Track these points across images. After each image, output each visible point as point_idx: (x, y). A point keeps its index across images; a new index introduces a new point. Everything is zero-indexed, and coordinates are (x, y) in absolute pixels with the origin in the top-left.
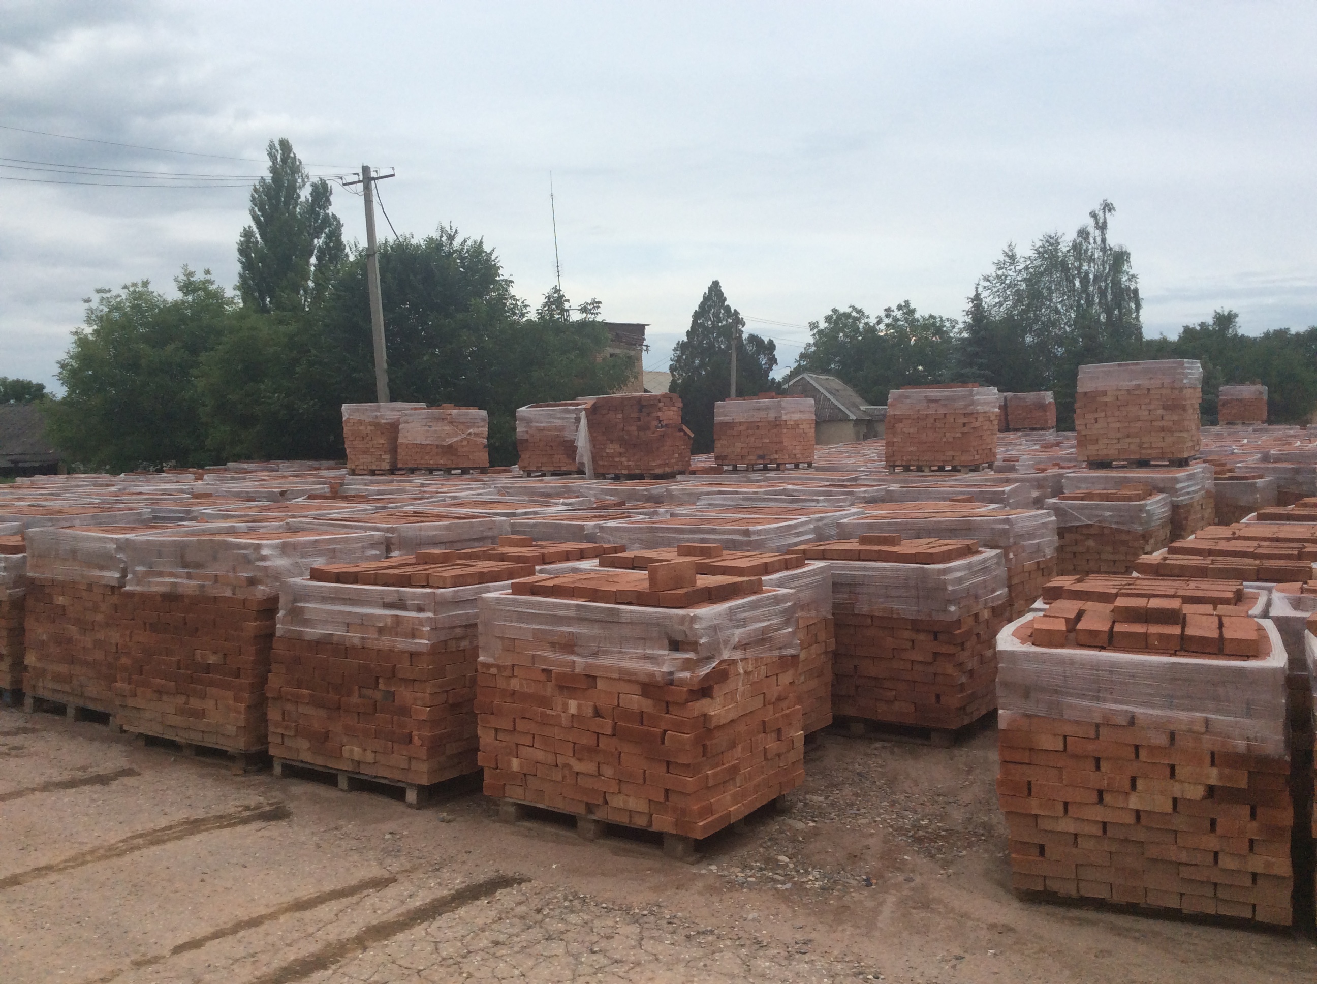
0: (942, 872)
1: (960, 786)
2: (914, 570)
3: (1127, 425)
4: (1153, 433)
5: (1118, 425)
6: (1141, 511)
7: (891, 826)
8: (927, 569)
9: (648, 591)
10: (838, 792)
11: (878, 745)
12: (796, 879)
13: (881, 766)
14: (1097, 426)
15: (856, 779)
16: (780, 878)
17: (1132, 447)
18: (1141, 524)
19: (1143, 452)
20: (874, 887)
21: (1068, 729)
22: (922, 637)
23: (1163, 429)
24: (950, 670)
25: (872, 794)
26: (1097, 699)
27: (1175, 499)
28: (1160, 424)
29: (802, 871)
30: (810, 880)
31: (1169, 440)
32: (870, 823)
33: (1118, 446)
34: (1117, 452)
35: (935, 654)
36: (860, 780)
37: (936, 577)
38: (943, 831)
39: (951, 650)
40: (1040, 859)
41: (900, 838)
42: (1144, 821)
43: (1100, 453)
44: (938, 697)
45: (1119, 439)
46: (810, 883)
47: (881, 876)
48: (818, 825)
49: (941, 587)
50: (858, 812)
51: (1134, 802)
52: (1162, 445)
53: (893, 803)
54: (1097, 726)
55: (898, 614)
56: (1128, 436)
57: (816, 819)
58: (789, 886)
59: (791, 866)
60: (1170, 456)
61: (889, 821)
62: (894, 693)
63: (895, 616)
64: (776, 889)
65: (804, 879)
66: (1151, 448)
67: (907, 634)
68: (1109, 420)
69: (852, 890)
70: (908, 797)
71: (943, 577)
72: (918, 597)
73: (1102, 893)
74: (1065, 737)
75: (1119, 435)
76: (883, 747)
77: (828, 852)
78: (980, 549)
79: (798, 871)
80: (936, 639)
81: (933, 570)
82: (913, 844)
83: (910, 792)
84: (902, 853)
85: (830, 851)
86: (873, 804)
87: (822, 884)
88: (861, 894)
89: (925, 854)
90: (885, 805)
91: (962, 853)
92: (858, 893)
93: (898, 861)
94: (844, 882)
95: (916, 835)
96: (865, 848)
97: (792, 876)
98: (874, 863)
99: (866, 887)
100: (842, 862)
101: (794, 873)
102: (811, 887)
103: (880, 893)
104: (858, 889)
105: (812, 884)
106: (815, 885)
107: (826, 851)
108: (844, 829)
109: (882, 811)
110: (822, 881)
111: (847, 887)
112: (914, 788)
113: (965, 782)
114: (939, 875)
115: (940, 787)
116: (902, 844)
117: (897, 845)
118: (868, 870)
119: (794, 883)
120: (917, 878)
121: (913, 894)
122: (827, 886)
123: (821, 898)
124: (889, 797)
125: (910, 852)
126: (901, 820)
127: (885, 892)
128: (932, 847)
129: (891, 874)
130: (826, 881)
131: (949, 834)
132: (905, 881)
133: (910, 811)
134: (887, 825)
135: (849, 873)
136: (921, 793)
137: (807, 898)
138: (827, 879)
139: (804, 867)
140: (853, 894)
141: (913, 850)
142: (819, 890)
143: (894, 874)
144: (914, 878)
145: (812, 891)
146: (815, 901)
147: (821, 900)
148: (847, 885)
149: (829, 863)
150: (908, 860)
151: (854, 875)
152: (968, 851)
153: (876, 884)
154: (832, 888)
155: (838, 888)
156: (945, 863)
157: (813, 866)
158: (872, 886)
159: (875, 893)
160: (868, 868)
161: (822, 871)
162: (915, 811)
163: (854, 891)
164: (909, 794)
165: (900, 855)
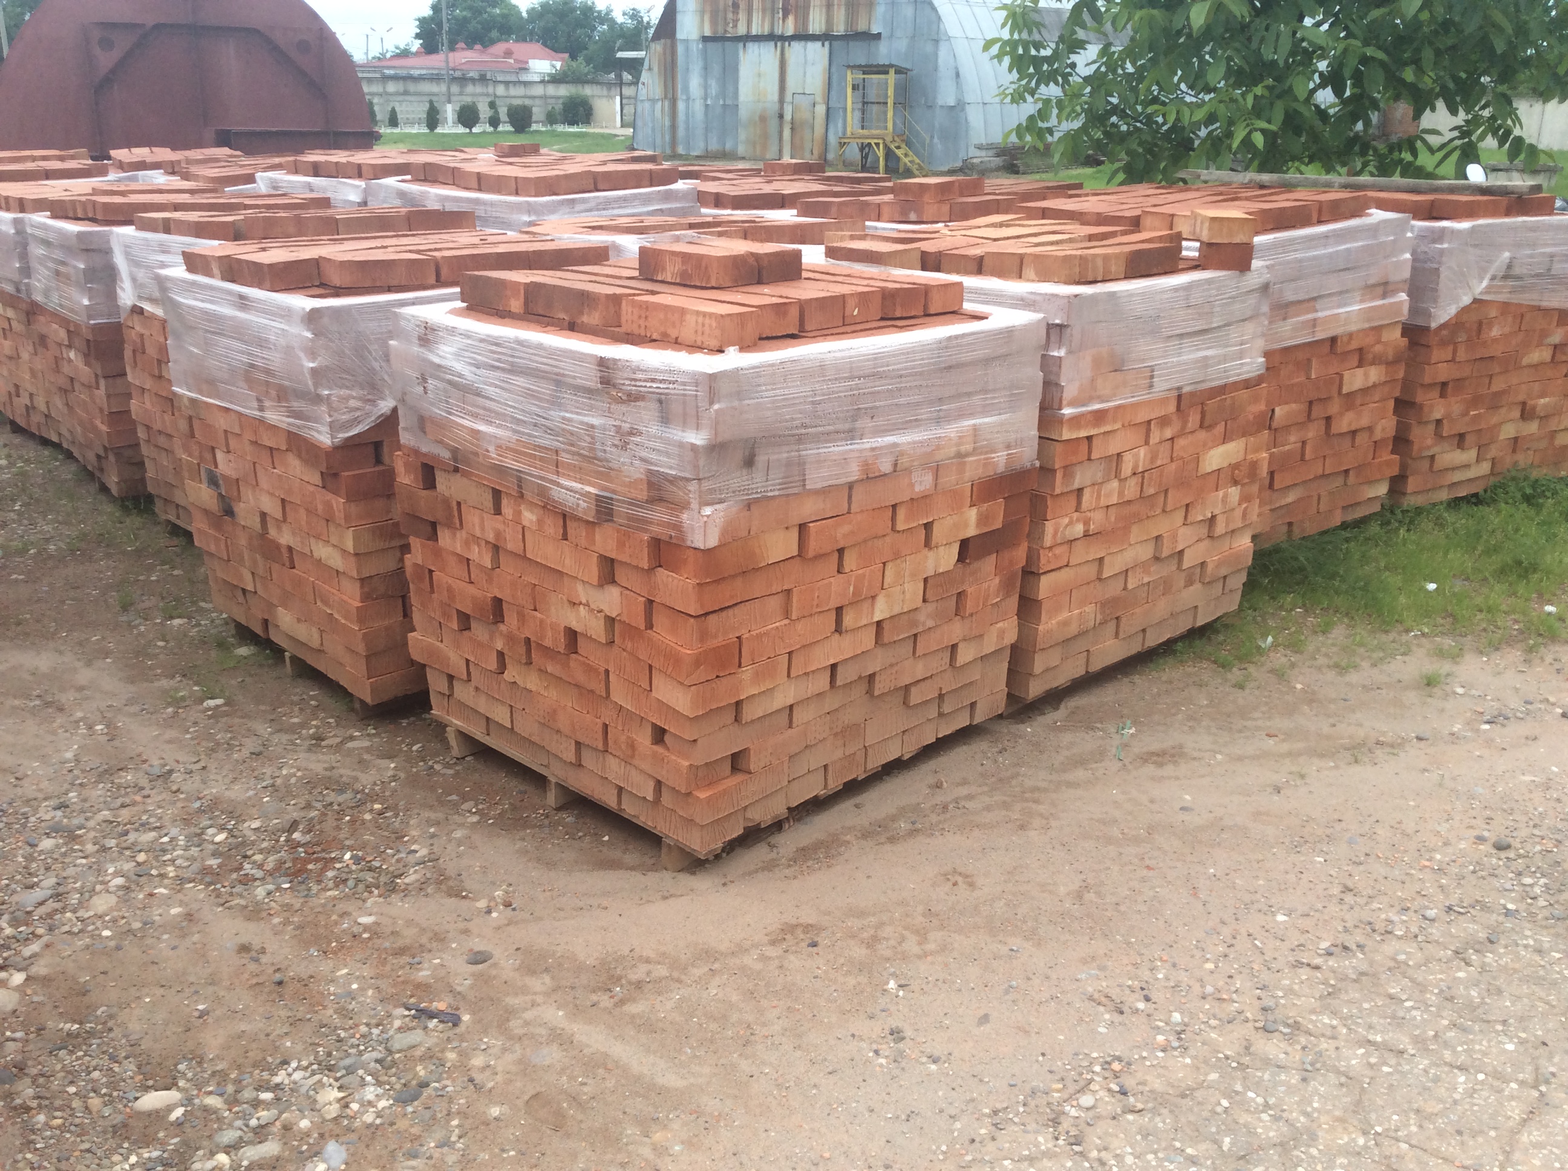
1: (102, 739)
7: (182, 879)
12: (304, 1124)
16: (270, 1148)
20: (466, 1018)
21: (808, 509)
26: (851, 434)
30: (343, 1103)
32: (125, 900)
38: (290, 832)
41: (259, 892)
42: (887, 637)
46: (354, 1106)
48: (37, 971)
50: (42, 892)
51: (881, 611)
53: (66, 833)
54: (851, 486)
58: (334, 1152)
61: (153, 872)
65: (329, 1112)
69: (451, 1055)
70: (64, 806)
73: (814, 788)
74: (802, 528)
82: (303, 887)
83: (40, 796)
84: (334, 917)
85: (201, 1007)
86: (30, 858)
87: (380, 1091)
88: (489, 1051)
89: (371, 892)
90: (57, 846)
91: (416, 852)
92: (478, 1052)
93: (366, 935)
94: (399, 1051)
95: (267, 867)
96: (253, 953)
97: (278, 1123)
98: (345, 971)
99: (458, 1030)
100: (284, 1013)
101: (264, 1115)
102: (379, 1115)
103: (508, 1020)
104: (455, 1044)
105: (362, 1105)
106: (370, 1103)
107: (196, 1014)
108: (112, 944)
109: (84, 861)
110: (363, 1084)
111: (431, 1057)
112: (25, 783)
113: (90, 728)
114: (494, 915)
115: (69, 755)
116: (288, 899)
117: (287, 908)
118: (370, 992)
119: (322, 1136)
120: (478, 944)
121: (553, 978)
122: (398, 1086)
123: (455, 1122)
124: (24, 826)
125: (341, 907)
126: (169, 857)
127: (510, 1013)
128: (351, 872)
129: (421, 970)
130: (369, 1078)
131: (310, 831)
132: (480, 966)
133: (137, 830)
134: (166, 881)
135: (357, 1025)
136: (66, 786)
137: (432, 1145)
138: (361, 1072)
139: (244, 1083)
140: (478, 1061)
141: (335, 898)
142: (410, 1109)
143: (426, 965)
144: (476, 949)
145: (402, 1124)
146: (460, 1137)
147: (467, 1126)
148: (418, 1053)
149: (268, 1035)
150: (376, 923)
151: (374, 1021)
152: (414, 841)
153: (457, 1009)
154: (414, 1082)
155: (422, 1073)
156: (443, 887)
157: (255, 1066)
158: (459, 1019)
159: (499, 1026)
160: (361, 989)
161: (304, 1063)
162: (145, 826)
163: (463, 1054)
164: (46, 799)
165: (336, 923)
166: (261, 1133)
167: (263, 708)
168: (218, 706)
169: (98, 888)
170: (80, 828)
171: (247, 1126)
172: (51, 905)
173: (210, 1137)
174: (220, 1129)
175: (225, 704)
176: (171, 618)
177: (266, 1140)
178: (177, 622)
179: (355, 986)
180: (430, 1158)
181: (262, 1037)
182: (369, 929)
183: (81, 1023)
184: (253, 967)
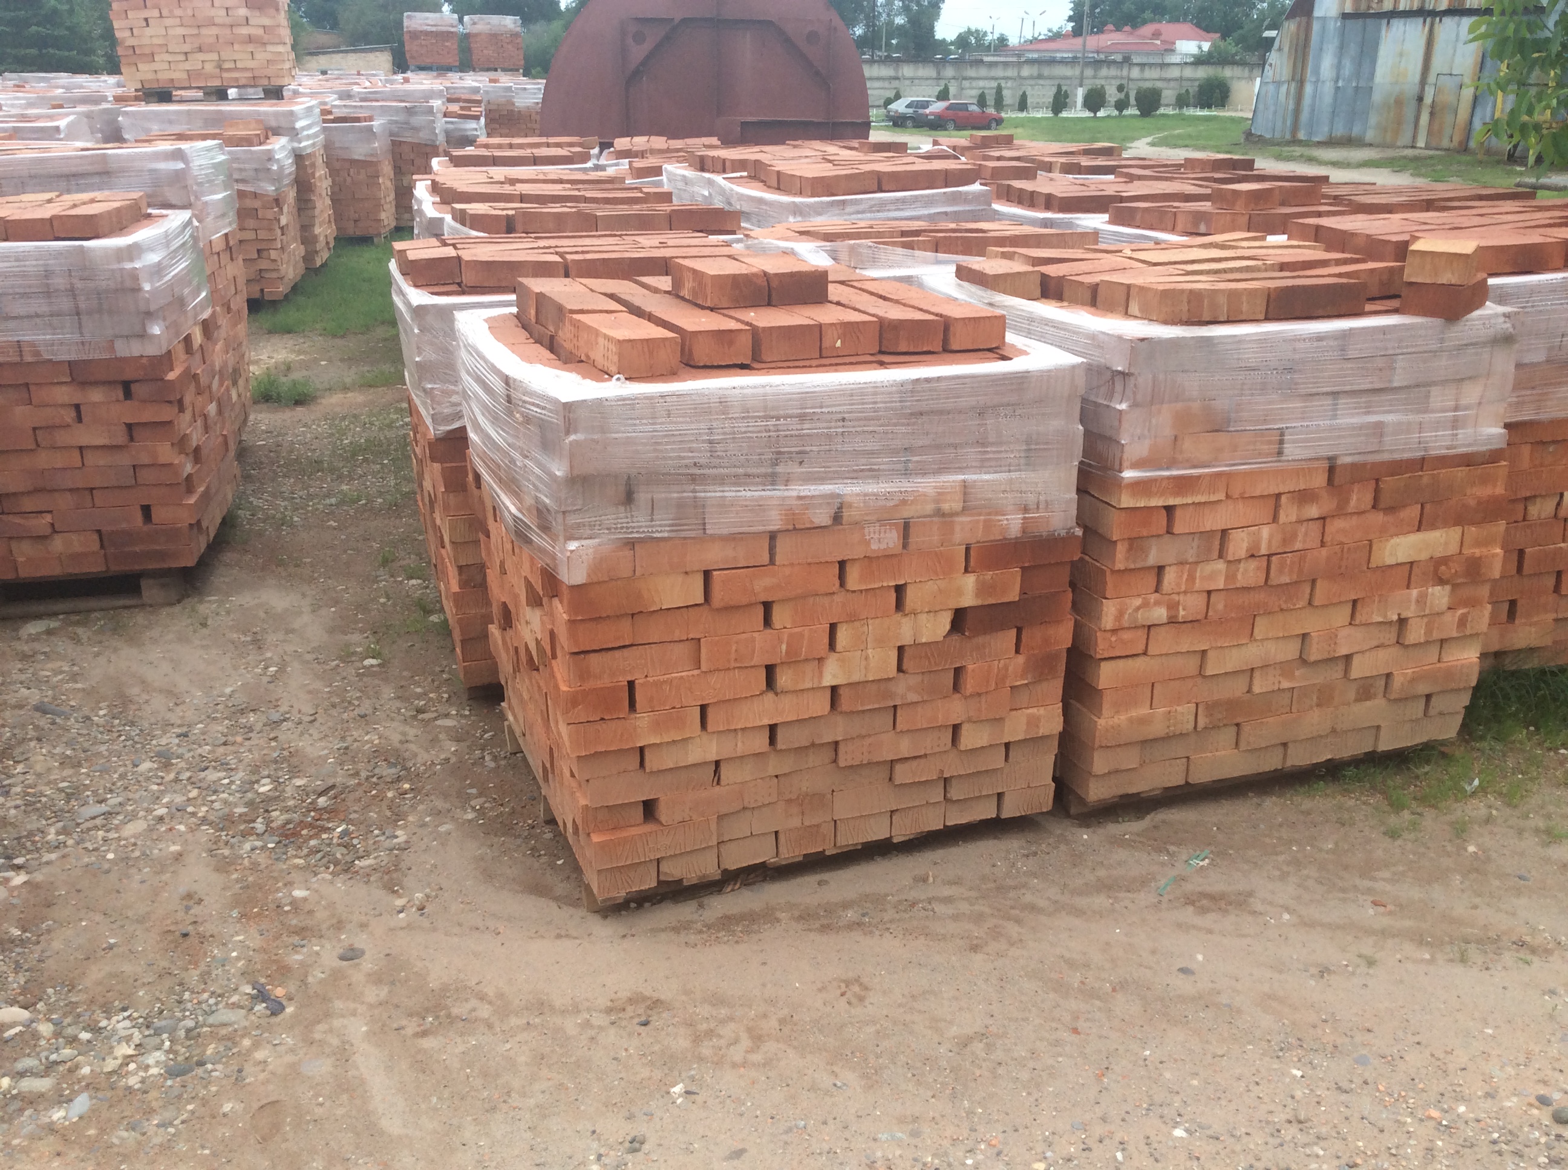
0: (400, 902)
1: (265, 679)
3: (195, 31)
4: (236, 47)
5: (181, 31)
7: (204, 820)
10: (20, 768)
11: (33, 628)
12: (86, 1070)
13: (74, 677)
14: (148, 31)
15: (43, 722)
16: (42, 1085)
17: (209, 68)
18: (273, 181)
19: (225, 75)
20: (290, 1010)
21: (713, 556)
22: (96, 396)
23: (250, 39)
24: (165, 452)
25: (103, 748)
26: (772, 479)
27: (296, 145)
28: (244, 31)
29: (85, 1036)
30: (128, 1060)
31: (261, 56)
32: (151, 829)
33: (187, 66)
34: (185, 76)
35: (130, 427)
36: (53, 723)
37: (114, 267)
38: (320, 795)
39: (166, 413)
40: (650, 827)
41: (247, 846)
42: (845, 704)
43: (160, 76)
44: (146, 511)
45: (186, 53)
46: (132, 1066)
47: (283, 971)
48: (39, 877)
49: (129, 285)
50: (103, 808)
51: (832, 674)
52: (251, 64)
53: (165, 759)
54: (773, 536)
55: (37, 353)
56: (200, 50)
57: (19, 861)
58: (82, 1103)
59: (45, 1029)
60: (265, 82)
61: (190, 809)
62: (48, 518)
63: (29, 358)
64: (51, 1129)
65: (111, 1065)
66: (236, 69)
67: (64, 394)
68: (168, 22)
69: (247, 1042)
70: (185, 735)
71: (128, 266)
72: (78, 314)
73: (763, 853)
74: (707, 575)
75: (186, 48)
76: (49, 632)
77: (111, 947)
78: (150, 211)
79: (73, 1040)
80: (128, 395)
81: (104, 248)
82: (284, 850)
83: (179, 722)
84: (280, 884)
85: (112, 941)
86: (122, 776)
87: (163, 1058)
88: (278, 1048)
89: (328, 868)
90: (150, 770)
91: (396, 837)
92: (269, 1046)
93: (287, 908)
94: (210, 1026)
95: (274, 825)
96: (191, 903)
97: (69, 1064)
98: (241, 938)
99: (274, 1020)
100: (164, 963)
101: (67, 1052)
102: (143, 1081)
103: (319, 1022)
104: (258, 1032)
105: (139, 1068)
106: (147, 1067)
107: (105, 946)
108: (106, 866)
109: (155, 787)
110: (158, 1048)
111: (229, 1039)
112: (178, 709)
113: (266, 668)
114: (402, 915)
115: (228, 690)
116: (262, 859)
117: (254, 867)
118: (240, 964)
119: (88, 1085)
120: (361, 941)
121: (390, 992)
122: (180, 1059)
123: (190, 1107)
124: (143, 747)
125: (295, 876)
126: (214, 798)
127: (328, 1015)
128: (329, 845)
129: (297, 952)
130: (167, 1043)
131: (335, 798)
132: (345, 963)
133: (215, 768)
134: (193, 820)
135: (204, 991)
136: (203, 717)
137: (156, 1122)
138: (165, 1036)
139: (81, 1019)
140: (259, 1055)
141: (297, 867)
142: (169, 1083)
143: (305, 950)
144: (356, 946)
145: (153, 1094)
146: (183, 1122)
147: (197, 1114)
148: (224, 1032)
149: (136, 980)
150: (305, 899)
151: (219, 991)
152: (404, 827)
153: (291, 999)
154: (195, 1059)
155: (209, 1052)
156: (386, 877)
157: (101, 1007)
158: (283, 1008)
159: (306, 1027)
160: (238, 958)
161: (135, 1015)
162: (224, 766)
163: (256, 1045)
164: (179, 726)
165: (278, 890)
166: (50, 1067)
167: (405, 673)
168: (372, 666)
169: (142, 813)
170: (178, 757)
171: (47, 1058)
172: (99, 821)
173: (16, 1060)
174: (29, 1055)
175: (379, 665)
176: (412, 578)
177: (48, 1076)
178: (414, 582)
179: (234, 954)
180: (144, 1134)
181: (131, 981)
182: (295, 903)
183: (24, 931)
184: (180, 915)
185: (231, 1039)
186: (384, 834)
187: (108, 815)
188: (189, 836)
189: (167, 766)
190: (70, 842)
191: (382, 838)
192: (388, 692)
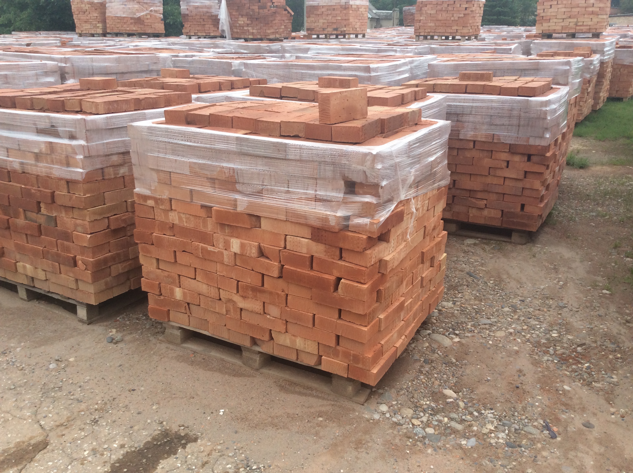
0: (612, 410)
1: (558, 287)
2: (519, 101)
3: (569, 10)
4: (586, 16)
5: (564, 10)
6: (591, 64)
7: (528, 340)
8: (531, 101)
9: (317, 123)
10: (460, 295)
11: (470, 241)
12: (475, 428)
13: (482, 265)
14: (551, 10)
15: (470, 279)
16: (459, 427)
17: (572, 25)
18: (589, 73)
19: (578, 28)
20: (559, 439)
22: (517, 158)
23: (593, 13)
24: (537, 185)
25: (491, 297)
27: (602, 58)
28: (591, 9)
29: (476, 414)
30: (491, 432)
31: (595, 20)
32: (506, 337)
33: (562, 24)
34: (560, 28)
35: (526, 172)
36: (473, 281)
37: (538, 109)
38: (579, 346)
39: (541, 169)
41: (546, 358)
43: (550, 28)
44: (523, 206)
45: (563, 19)
46: (493, 435)
47: (558, 420)
48: (464, 341)
49: (542, 117)
50: (489, 321)
52: (590, 23)
53: (514, 309)
55: (499, 139)
56: (570, 17)
57: (457, 332)
58: (473, 442)
59: (462, 404)
60: (594, 31)
61: (523, 334)
62: (485, 202)
63: (495, 141)
64: (460, 446)
65: (485, 431)
66: (583, 25)
67: (505, 156)
68: (560, 6)
69: (539, 445)
70: (523, 301)
71: (544, 109)
72: (519, 126)
75: (564, 17)
76: (475, 244)
77: (488, 381)
78: (552, 86)
79: (471, 414)
80: (529, 159)
81: (536, 101)
82: (561, 365)
85: (489, 378)
87: (505, 437)
89: (580, 381)
90: (508, 311)
91: (613, 378)
92: (548, 451)
93: (561, 392)
96: (521, 374)
97: (469, 423)
98: (540, 398)
99: (551, 440)
101: (469, 417)
102: (496, 443)
103: (572, 450)
104: (545, 443)
105: (495, 436)
107: (486, 379)
108: (489, 346)
109: (510, 319)
110: (504, 431)
114: (613, 416)
116: (551, 366)
117: (548, 368)
118: (539, 409)
119: (475, 435)
120: (593, 421)
122: (512, 440)
123: (514, 463)
128: (581, 370)
130: (507, 431)
131: (585, 350)
132: (585, 428)
133: (534, 319)
134: (524, 338)
135: (523, 415)
137: (500, 463)
138: (506, 428)
139: (475, 406)
140: (545, 453)
141: (566, 375)
142: (506, 449)
143: (567, 414)
144: (591, 422)
145: (500, 451)
146: (510, 468)
147: (516, 467)
148: (530, 436)
149: (496, 399)
150: (569, 391)
151: (530, 418)
152: (617, 375)
153: (560, 434)
154: (518, 443)
155: (523, 443)
156: (607, 395)
157: (483, 404)
158: (556, 437)
160: (538, 406)
163: (543, 448)
164: (521, 296)
166: (462, 421)
169: (504, 329)
171: (461, 417)
173: (450, 412)
174: (455, 412)
175: (609, 294)
177: (461, 424)
178: (628, 259)
179: (537, 404)
180: (495, 466)
181: (494, 398)
182: (564, 390)
183: (457, 361)
184: (516, 378)
185: (533, 441)
186: (607, 374)
187: (491, 325)
188: (522, 345)
189: (515, 312)
190: (476, 331)
191: (606, 376)
192: (613, 308)
